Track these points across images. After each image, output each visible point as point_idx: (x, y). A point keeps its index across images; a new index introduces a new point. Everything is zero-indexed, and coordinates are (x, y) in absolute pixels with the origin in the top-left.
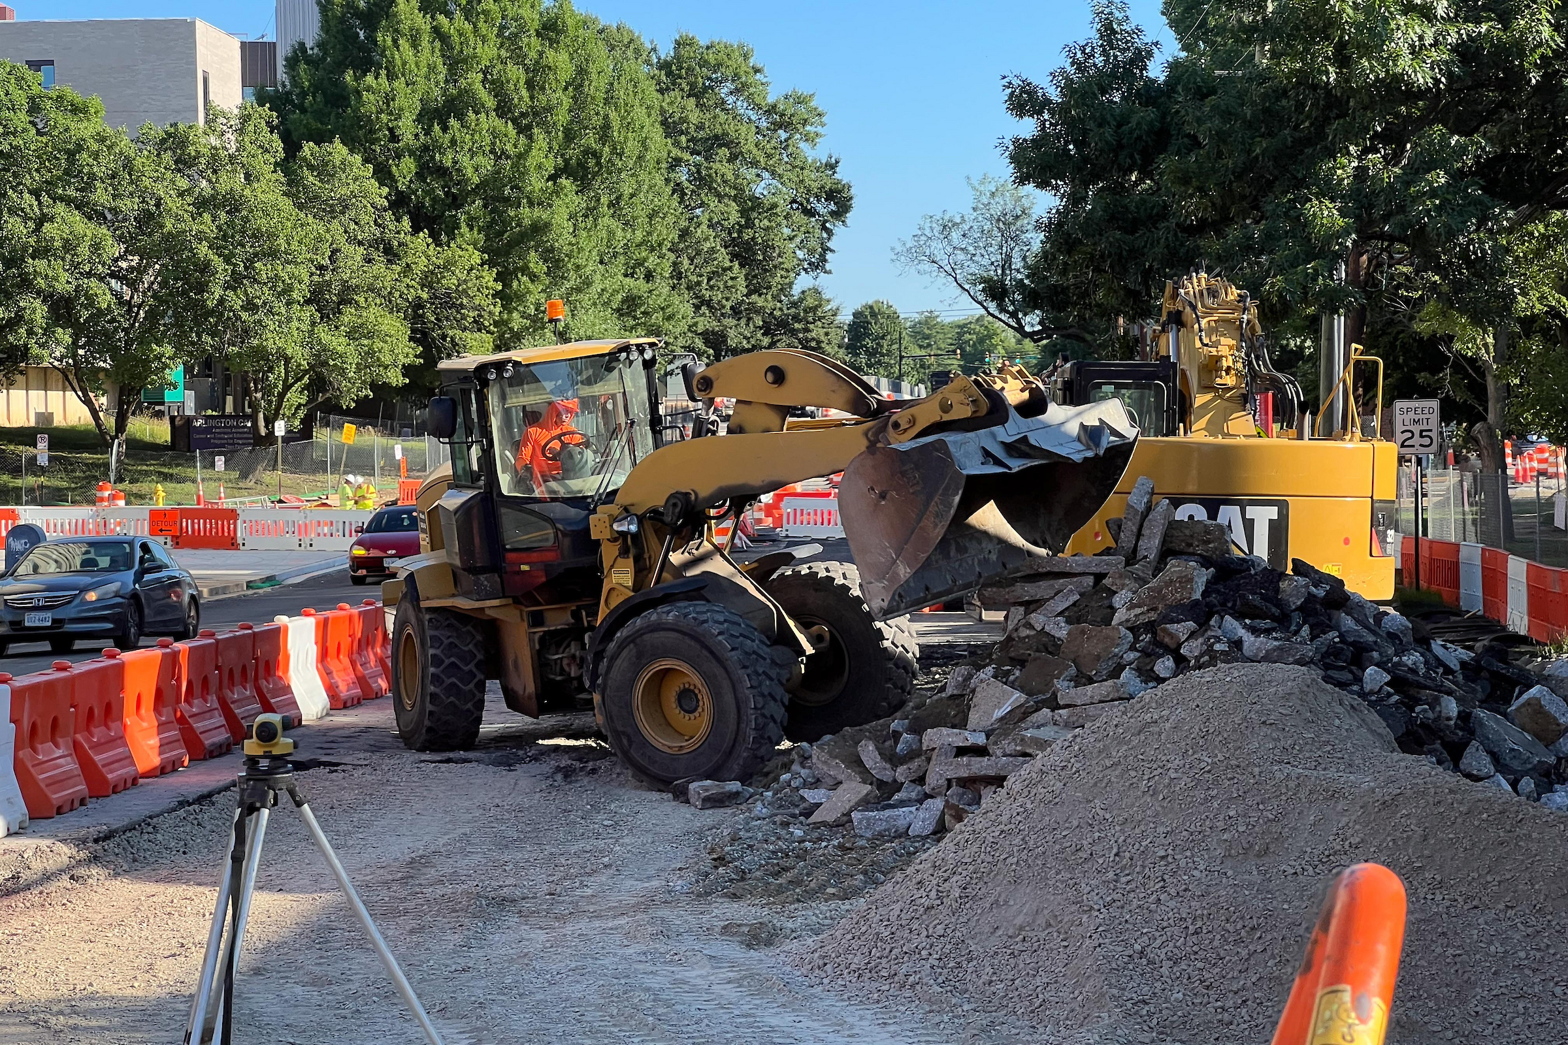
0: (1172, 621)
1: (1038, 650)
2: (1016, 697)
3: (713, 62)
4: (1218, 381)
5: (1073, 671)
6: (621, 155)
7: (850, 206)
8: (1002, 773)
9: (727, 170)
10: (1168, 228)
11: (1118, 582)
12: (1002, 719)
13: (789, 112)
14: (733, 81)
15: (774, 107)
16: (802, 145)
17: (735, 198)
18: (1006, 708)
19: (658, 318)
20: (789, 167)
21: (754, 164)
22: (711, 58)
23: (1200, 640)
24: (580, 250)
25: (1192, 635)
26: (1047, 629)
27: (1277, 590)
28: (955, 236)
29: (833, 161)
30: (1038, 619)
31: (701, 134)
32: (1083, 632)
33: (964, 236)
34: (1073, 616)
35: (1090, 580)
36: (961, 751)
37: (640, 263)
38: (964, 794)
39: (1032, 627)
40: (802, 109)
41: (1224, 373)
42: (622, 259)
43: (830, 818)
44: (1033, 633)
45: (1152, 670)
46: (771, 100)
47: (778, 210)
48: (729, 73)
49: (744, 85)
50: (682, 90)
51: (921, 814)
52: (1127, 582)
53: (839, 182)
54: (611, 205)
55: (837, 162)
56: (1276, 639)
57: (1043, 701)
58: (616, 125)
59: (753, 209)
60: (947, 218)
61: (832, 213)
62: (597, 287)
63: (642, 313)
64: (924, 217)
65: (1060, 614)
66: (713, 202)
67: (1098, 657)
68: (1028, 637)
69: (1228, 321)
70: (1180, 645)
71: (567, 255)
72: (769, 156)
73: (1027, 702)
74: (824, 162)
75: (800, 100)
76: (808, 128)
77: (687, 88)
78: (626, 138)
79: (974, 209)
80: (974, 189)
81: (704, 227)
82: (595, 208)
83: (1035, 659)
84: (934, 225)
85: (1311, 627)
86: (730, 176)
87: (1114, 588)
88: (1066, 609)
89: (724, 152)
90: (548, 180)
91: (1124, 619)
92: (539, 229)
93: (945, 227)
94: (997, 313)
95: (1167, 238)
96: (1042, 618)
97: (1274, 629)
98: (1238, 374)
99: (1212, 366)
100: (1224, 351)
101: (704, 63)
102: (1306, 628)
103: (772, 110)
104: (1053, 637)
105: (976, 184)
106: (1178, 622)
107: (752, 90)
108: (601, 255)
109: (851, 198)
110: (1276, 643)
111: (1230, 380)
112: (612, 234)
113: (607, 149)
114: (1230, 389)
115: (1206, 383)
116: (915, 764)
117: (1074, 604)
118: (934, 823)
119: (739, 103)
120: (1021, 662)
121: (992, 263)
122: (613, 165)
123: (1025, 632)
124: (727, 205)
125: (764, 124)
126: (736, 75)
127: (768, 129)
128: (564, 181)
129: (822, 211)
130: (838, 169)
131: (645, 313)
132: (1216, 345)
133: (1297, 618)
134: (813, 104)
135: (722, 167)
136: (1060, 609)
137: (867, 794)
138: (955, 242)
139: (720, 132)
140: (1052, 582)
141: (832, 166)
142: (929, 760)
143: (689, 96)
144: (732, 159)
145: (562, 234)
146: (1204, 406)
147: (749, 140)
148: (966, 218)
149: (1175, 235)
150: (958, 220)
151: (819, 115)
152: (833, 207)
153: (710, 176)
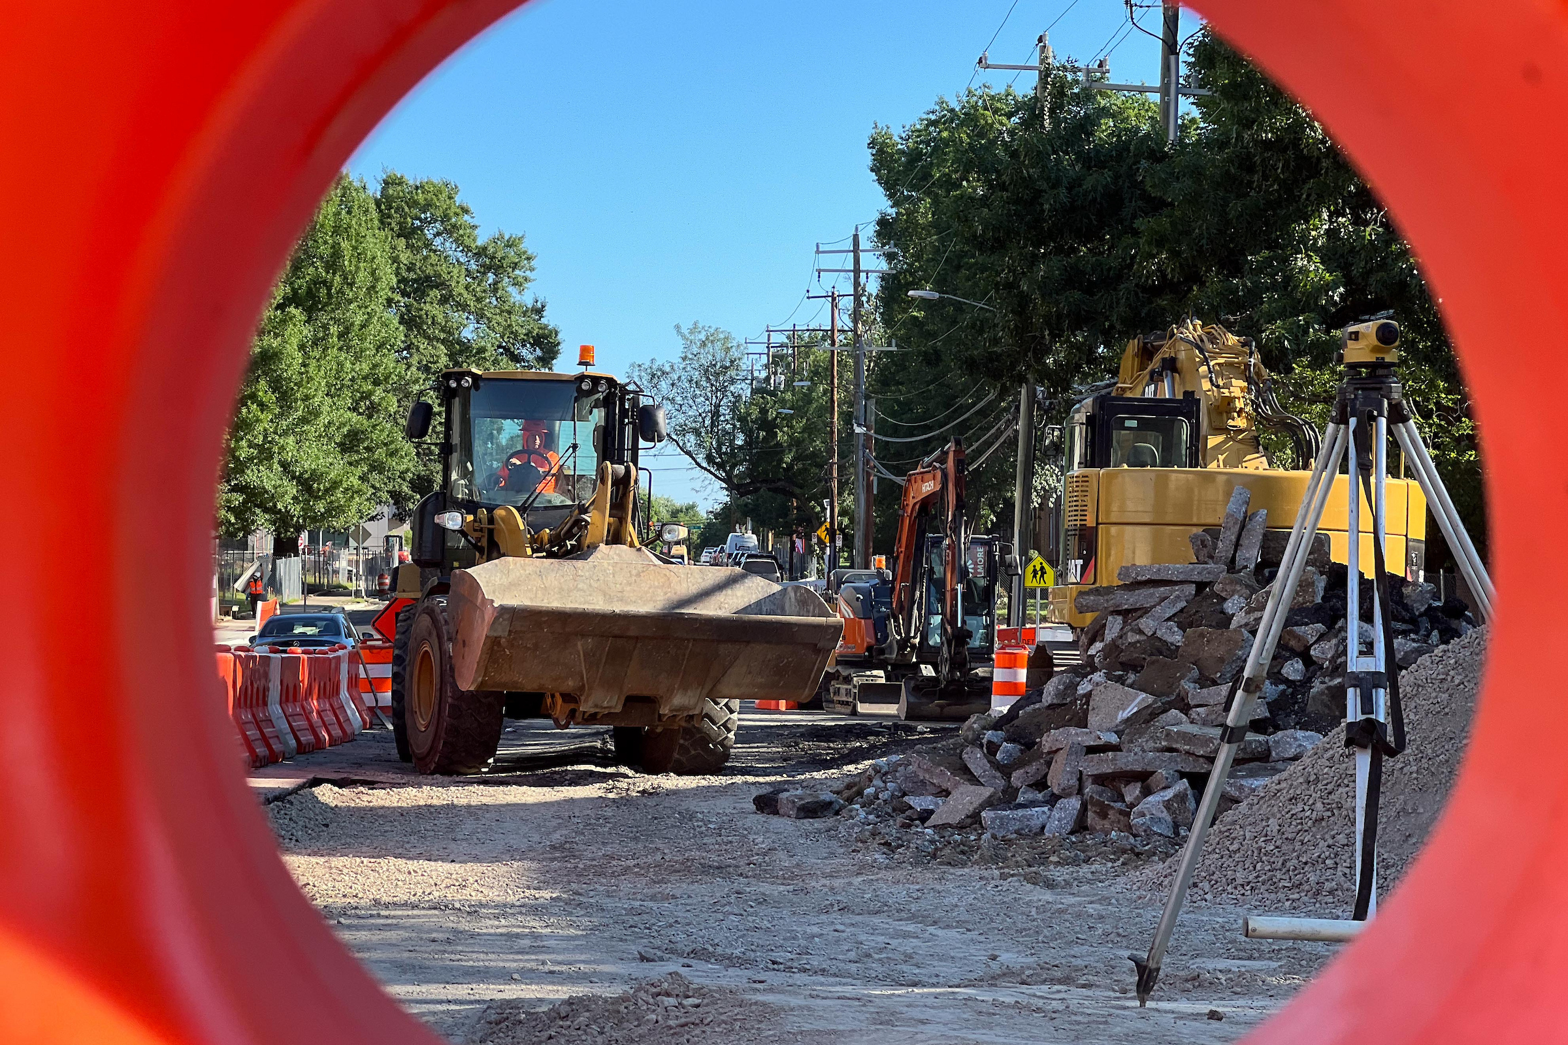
0: (1297, 624)
1: (1151, 655)
2: (1139, 700)
3: (422, 202)
4: (1230, 422)
5: (1195, 673)
6: (351, 285)
7: (557, 352)
8: (1150, 769)
9: (436, 311)
10: (1127, 289)
11: (1228, 588)
12: (1128, 719)
13: (499, 255)
14: (442, 222)
15: (485, 249)
16: (510, 289)
17: (443, 342)
18: (1132, 709)
19: (380, 453)
20: (498, 311)
21: (464, 307)
22: (421, 197)
23: (1334, 641)
24: (310, 379)
25: (1321, 637)
26: (1159, 634)
27: (1401, 595)
28: (664, 385)
29: (539, 305)
30: (1147, 624)
31: (412, 276)
32: (1202, 635)
33: (673, 385)
34: (1184, 620)
35: (1192, 589)
36: (1091, 750)
37: (367, 396)
38: (1103, 791)
39: (1141, 632)
40: (511, 253)
41: (1235, 415)
42: (347, 393)
43: (955, 819)
44: (1143, 638)
45: (1279, 672)
46: (480, 242)
47: (487, 354)
48: (439, 213)
49: (454, 226)
50: (392, 229)
51: (1056, 814)
52: (1238, 588)
53: (545, 327)
54: (341, 336)
55: (543, 307)
56: (1413, 640)
57: (1169, 703)
58: (347, 254)
59: (461, 352)
60: (655, 367)
61: (539, 359)
62: (324, 419)
63: (364, 448)
64: (632, 365)
65: (1169, 619)
66: (423, 345)
67: (1221, 660)
68: (1138, 642)
69: (1231, 364)
70: (1308, 648)
71: (296, 384)
72: (479, 300)
73: (1155, 702)
74: (530, 306)
75: (510, 244)
76: (517, 272)
77: (396, 228)
78: (358, 268)
79: (684, 359)
80: (684, 337)
81: (414, 369)
82: (323, 339)
83: (1153, 663)
84: (643, 374)
85: (1440, 632)
86: (440, 318)
87: (1223, 594)
88: (1174, 615)
89: (435, 293)
90: (276, 309)
91: (1243, 622)
92: (268, 358)
93: (653, 375)
94: (705, 465)
95: (1127, 299)
96: (1151, 623)
97: (1410, 631)
98: (1249, 418)
99: (1225, 407)
100: (1237, 392)
101: (413, 203)
102: (1435, 632)
103: (481, 252)
104: (1165, 641)
105: (686, 332)
106: (1307, 624)
107: (461, 232)
108: (328, 385)
109: (559, 344)
110: (1415, 645)
111: (1241, 423)
112: (340, 365)
113: (337, 278)
114: (1242, 431)
115: (1216, 424)
116: (1032, 768)
117: (1182, 611)
118: (1072, 823)
119: (448, 244)
120: (1135, 667)
121: (700, 415)
122: (344, 294)
123: (1132, 638)
124: (435, 348)
125: (473, 266)
126: (445, 216)
127: (478, 271)
128: (292, 310)
129: (530, 357)
130: (544, 314)
131: (368, 449)
132: (1227, 386)
133: (1425, 623)
134: (523, 247)
135: (432, 308)
136: (1167, 615)
137: (990, 797)
138: (664, 392)
139: (432, 273)
140: (1152, 590)
141: (539, 311)
142: (1049, 764)
143: (398, 236)
144: (444, 301)
145: (292, 364)
146: (1217, 447)
147: (459, 284)
148: (676, 367)
149: (1136, 294)
150: (667, 369)
151: (528, 259)
152: (539, 352)
153: (420, 317)
